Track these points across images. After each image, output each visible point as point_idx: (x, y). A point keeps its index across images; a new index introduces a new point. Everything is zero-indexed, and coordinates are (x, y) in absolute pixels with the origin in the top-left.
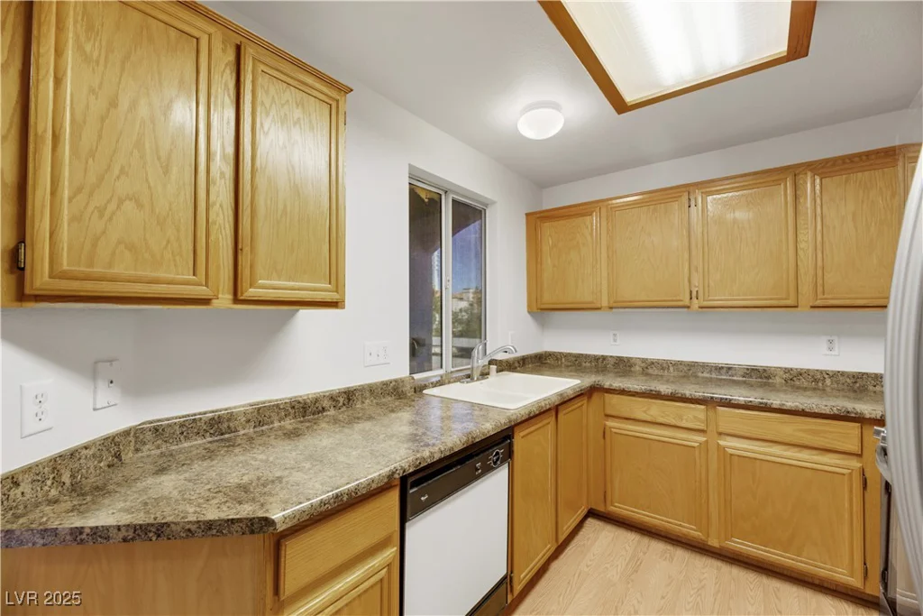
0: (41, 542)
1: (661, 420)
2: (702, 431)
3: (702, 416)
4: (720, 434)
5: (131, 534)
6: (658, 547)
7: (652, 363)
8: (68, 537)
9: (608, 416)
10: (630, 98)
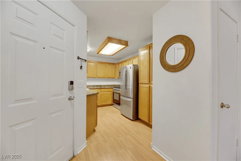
3: (99, 90)
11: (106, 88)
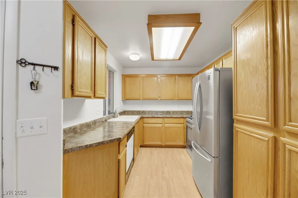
0: (79, 149)
1: (155, 122)
2: (162, 123)
3: (162, 120)
4: (165, 123)
5: (97, 144)
6: (154, 149)
7: (150, 111)
8: (85, 147)
9: (144, 123)
10: (155, 59)
11: (173, 116)
